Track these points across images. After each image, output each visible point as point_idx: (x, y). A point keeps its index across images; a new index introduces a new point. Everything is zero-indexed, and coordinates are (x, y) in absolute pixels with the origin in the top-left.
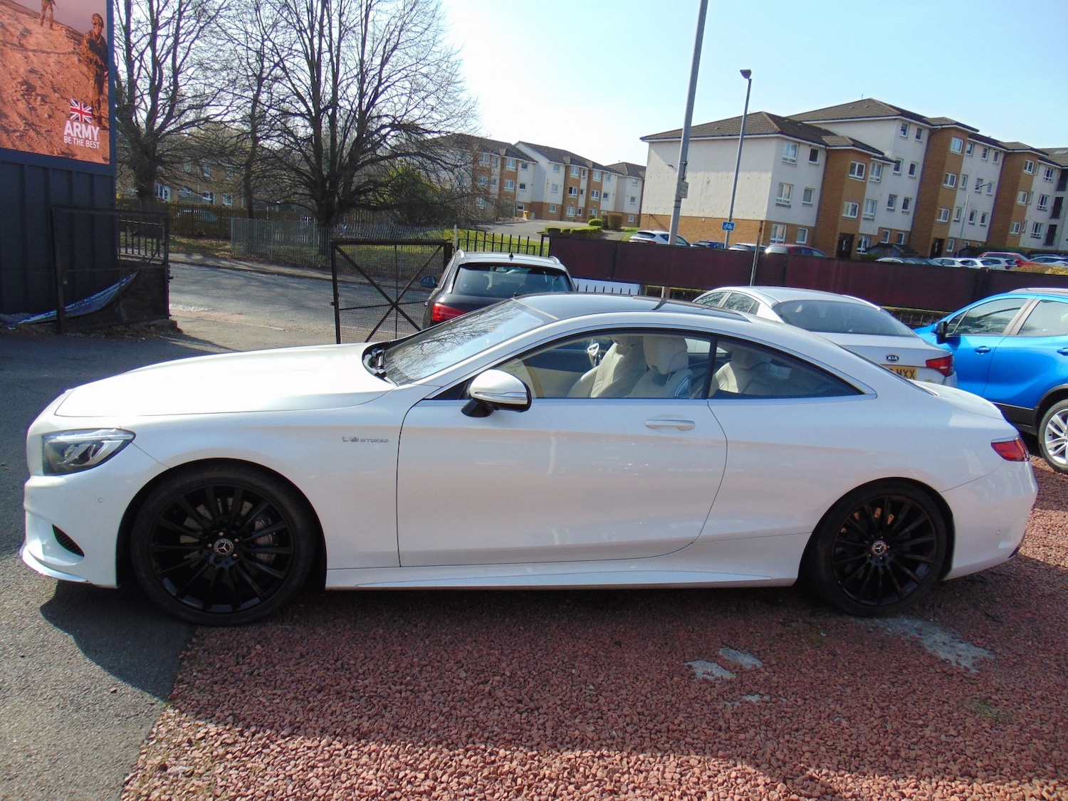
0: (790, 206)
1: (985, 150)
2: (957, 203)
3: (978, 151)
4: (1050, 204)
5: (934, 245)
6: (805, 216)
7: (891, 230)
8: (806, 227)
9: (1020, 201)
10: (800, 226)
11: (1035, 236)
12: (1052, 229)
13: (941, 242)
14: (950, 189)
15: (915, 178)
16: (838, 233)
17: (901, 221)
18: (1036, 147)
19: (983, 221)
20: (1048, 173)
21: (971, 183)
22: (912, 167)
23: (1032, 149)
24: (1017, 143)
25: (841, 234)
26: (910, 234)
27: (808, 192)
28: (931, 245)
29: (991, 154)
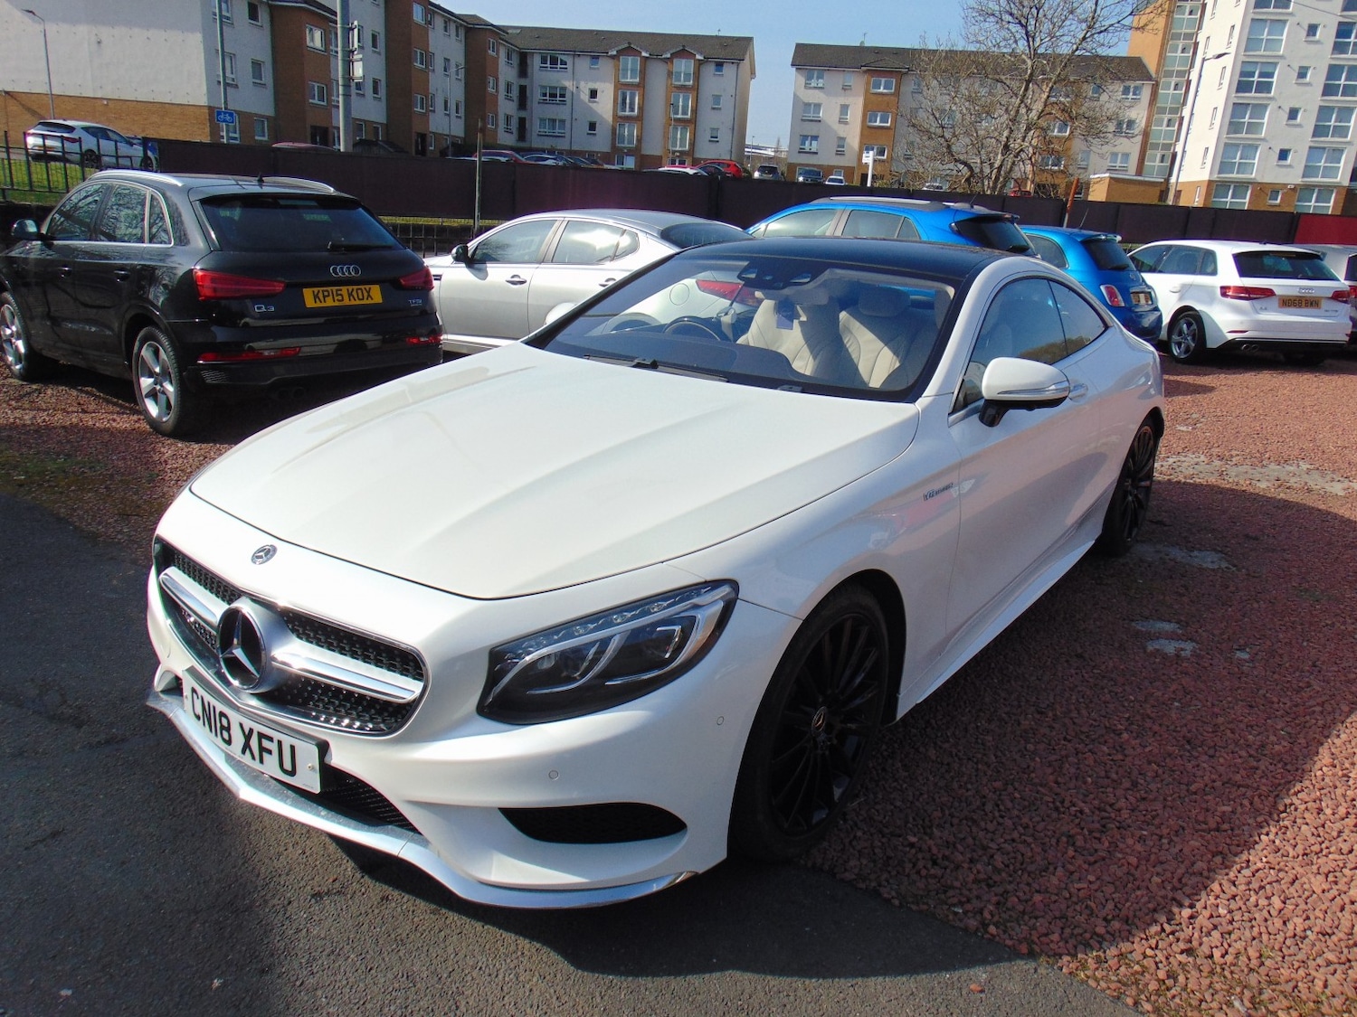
0: (236, 86)
1: (446, 22)
2: (432, 90)
3: (439, 22)
4: (515, 93)
5: (417, 141)
6: (257, 100)
7: (365, 121)
8: (263, 116)
9: (490, 89)
10: (256, 115)
11: (508, 131)
12: (522, 122)
13: (423, 137)
14: (422, 70)
15: (379, 53)
16: (308, 126)
17: (373, 110)
18: (495, 23)
19: (457, 112)
20: (509, 57)
21: (439, 63)
22: (374, 38)
23: (492, 25)
24: (474, 17)
25: (312, 127)
26: (387, 126)
27: (257, 65)
28: (414, 141)
29: (452, 27)
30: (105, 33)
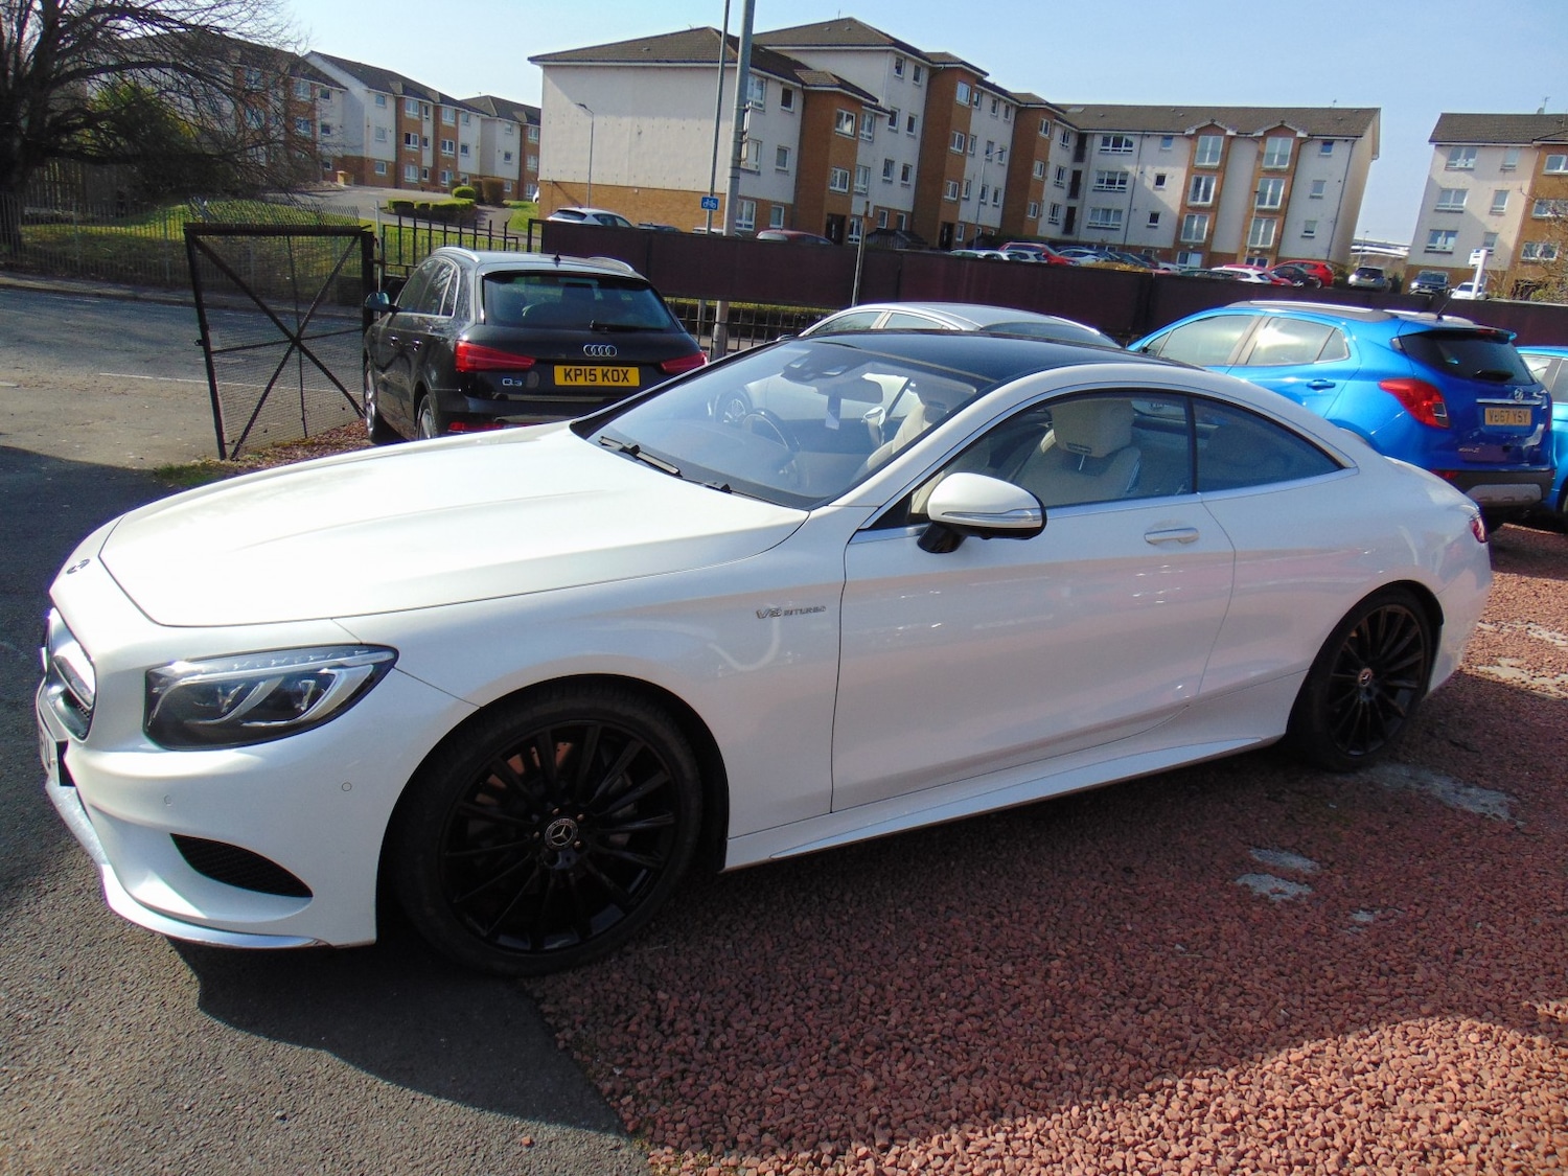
0: (759, 173)
1: (994, 102)
2: (967, 175)
3: (987, 102)
4: (1067, 179)
5: (942, 231)
6: (778, 188)
7: (889, 210)
8: (782, 204)
9: (1036, 175)
10: (774, 203)
11: (1053, 222)
12: (1071, 211)
13: (950, 227)
14: (958, 155)
15: (914, 137)
16: (825, 213)
17: (899, 198)
18: (1052, 102)
19: (995, 200)
20: (1065, 138)
21: (981, 147)
22: (911, 121)
23: (1047, 104)
24: (1029, 95)
25: (829, 215)
26: (912, 216)
27: (782, 151)
28: (939, 232)
29: (1002, 107)
30: (646, 123)
